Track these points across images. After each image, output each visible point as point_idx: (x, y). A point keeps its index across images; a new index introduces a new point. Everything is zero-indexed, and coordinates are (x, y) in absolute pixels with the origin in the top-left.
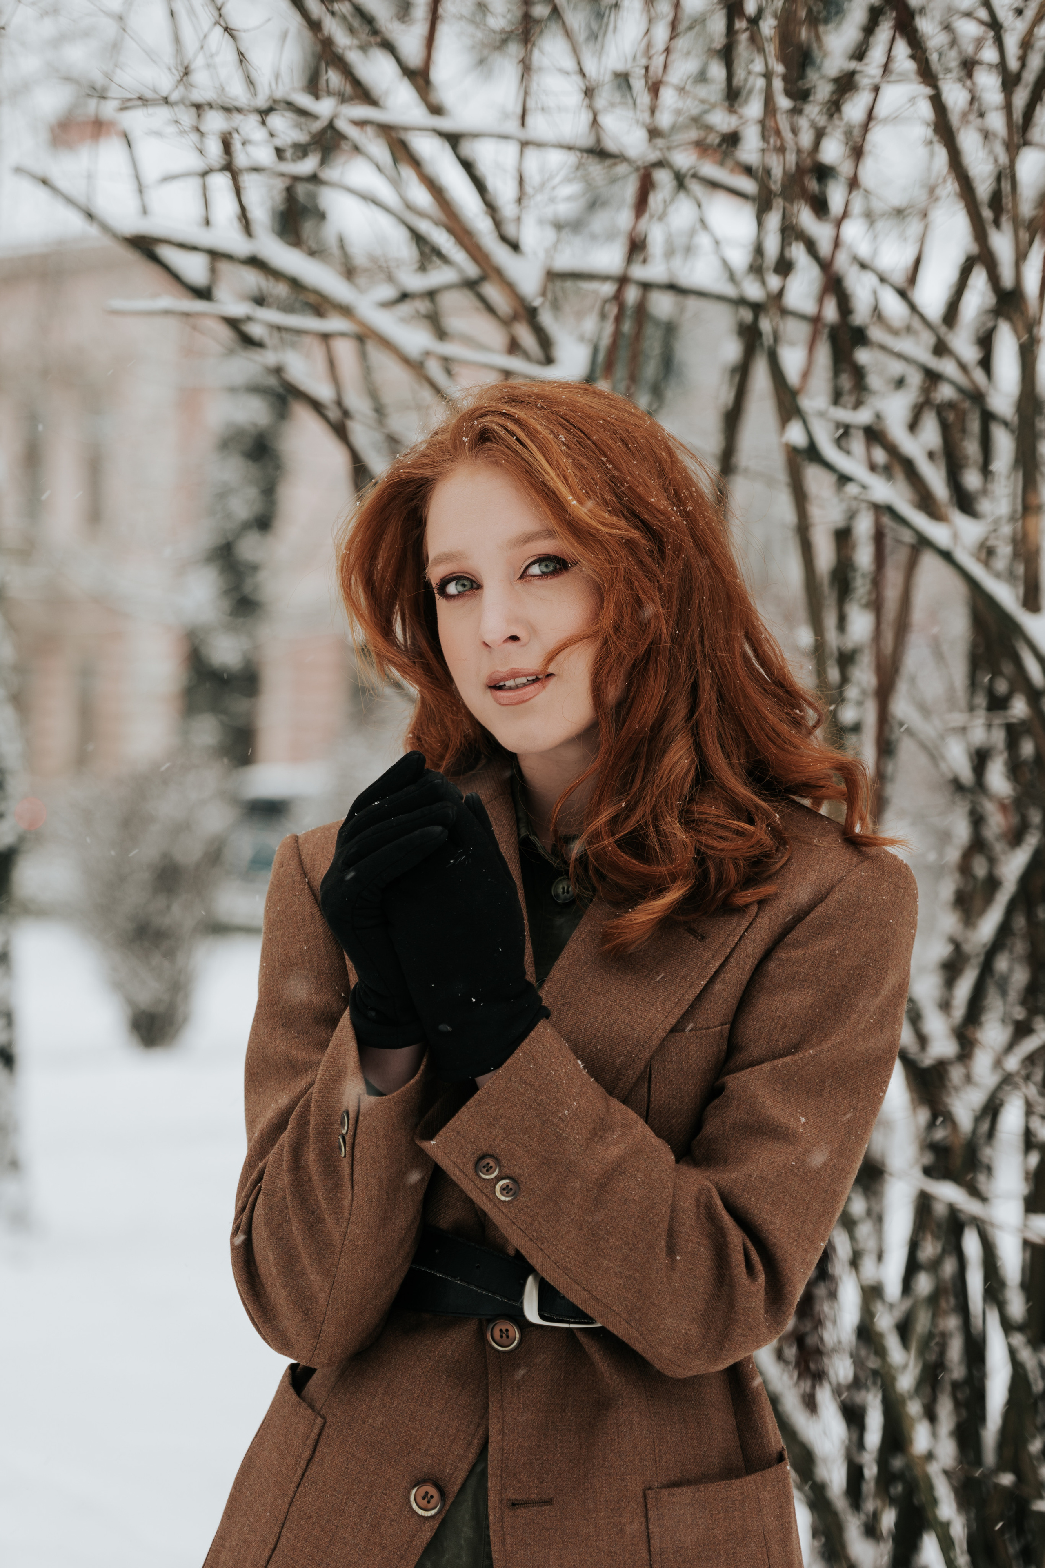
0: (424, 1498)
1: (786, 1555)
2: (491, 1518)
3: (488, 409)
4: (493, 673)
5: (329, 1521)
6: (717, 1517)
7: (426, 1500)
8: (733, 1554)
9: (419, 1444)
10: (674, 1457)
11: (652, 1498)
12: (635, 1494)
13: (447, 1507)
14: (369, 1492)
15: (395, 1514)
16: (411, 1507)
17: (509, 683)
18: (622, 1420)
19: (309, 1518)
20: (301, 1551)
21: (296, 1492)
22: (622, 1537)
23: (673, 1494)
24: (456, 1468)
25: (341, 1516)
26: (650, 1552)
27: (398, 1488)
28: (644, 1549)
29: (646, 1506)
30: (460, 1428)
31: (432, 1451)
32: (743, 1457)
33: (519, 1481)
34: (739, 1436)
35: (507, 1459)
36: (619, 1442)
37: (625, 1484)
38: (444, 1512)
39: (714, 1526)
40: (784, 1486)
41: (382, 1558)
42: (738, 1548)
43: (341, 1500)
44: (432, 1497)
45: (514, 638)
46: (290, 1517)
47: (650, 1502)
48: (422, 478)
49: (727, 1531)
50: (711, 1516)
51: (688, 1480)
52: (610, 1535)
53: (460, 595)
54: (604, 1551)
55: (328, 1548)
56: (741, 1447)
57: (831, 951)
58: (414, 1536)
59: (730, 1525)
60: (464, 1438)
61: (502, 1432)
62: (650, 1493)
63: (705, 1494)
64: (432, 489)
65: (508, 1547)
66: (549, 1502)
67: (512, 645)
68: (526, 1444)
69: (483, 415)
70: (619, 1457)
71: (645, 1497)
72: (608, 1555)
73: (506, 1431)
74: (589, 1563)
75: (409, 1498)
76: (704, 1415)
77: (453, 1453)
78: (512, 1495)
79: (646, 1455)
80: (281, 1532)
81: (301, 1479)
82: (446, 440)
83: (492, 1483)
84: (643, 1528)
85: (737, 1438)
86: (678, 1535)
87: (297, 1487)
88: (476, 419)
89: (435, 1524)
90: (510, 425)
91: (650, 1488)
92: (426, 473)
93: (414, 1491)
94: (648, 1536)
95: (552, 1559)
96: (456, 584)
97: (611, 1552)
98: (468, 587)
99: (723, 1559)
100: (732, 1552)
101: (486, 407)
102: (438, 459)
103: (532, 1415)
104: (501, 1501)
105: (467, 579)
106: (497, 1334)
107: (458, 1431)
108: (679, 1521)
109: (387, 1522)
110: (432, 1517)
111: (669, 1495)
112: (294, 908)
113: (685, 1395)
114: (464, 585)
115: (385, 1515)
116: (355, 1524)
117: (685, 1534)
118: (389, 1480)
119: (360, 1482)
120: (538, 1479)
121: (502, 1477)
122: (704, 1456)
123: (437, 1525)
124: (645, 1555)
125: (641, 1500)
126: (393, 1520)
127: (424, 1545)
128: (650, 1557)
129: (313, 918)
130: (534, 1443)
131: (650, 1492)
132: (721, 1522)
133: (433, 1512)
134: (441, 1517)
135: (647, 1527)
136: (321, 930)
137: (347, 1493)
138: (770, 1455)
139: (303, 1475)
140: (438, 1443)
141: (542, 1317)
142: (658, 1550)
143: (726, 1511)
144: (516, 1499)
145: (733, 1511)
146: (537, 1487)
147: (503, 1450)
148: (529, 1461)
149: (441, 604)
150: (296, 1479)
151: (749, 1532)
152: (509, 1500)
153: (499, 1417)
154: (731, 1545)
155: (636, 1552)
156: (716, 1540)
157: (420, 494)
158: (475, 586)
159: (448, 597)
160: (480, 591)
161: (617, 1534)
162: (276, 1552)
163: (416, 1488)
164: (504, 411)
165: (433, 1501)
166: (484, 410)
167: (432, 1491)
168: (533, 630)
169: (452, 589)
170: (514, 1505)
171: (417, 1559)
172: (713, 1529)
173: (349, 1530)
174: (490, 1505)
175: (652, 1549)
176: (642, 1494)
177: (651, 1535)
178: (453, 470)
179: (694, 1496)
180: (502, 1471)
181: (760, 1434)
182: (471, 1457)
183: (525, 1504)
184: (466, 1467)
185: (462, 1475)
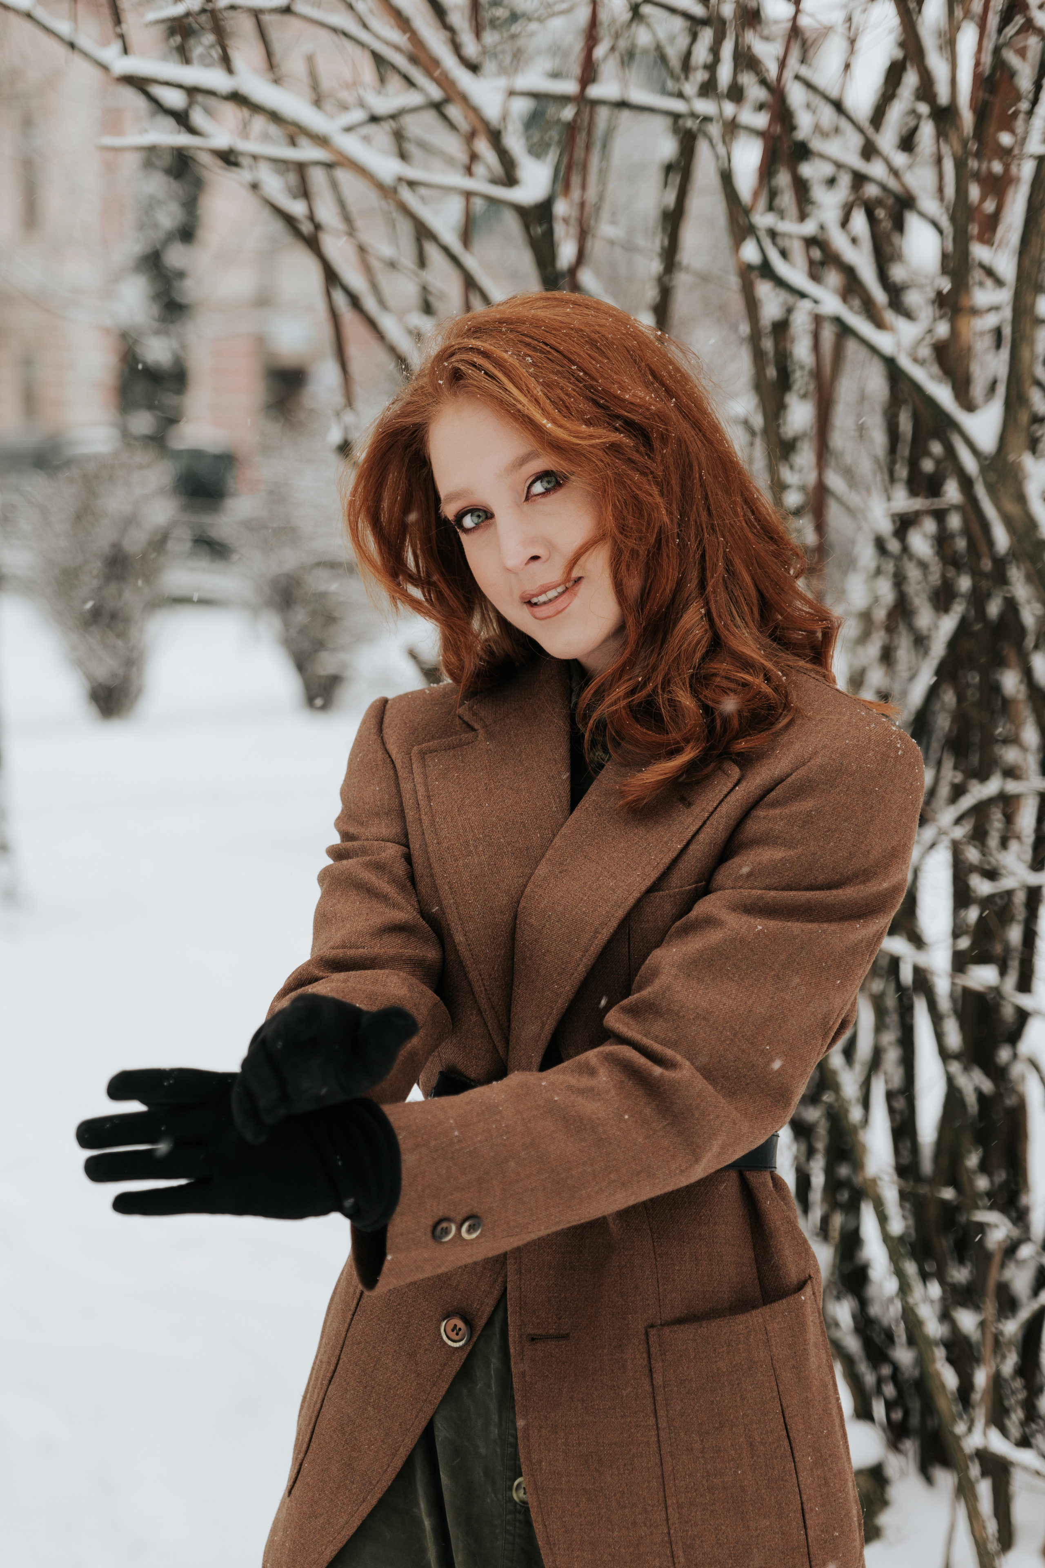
0: (453, 1330)
1: (799, 1381)
2: (512, 1351)
3: (456, 347)
4: (523, 593)
5: (374, 1347)
6: (721, 1350)
7: (455, 1332)
8: (738, 1384)
9: (450, 1280)
10: (681, 1295)
11: (653, 1335)
12: (637, 1332)
13: (475, 1339)
14: (407, 1323)
15: (429, 1344)
16: (442, 1338)
17: (542, 598)
18: (623, 1263)
19: (359, 1343)
20: (352, 1373)
21: (352, 1319)
22: (624, 1373)
23: (675, 1331)
24: (483, 1303)
25: (384, 1343)
26: (652, 1385)
27: (432, 1320)
28: (646, 1383)
29: (648, 1343)
30: (487, 1266)
31: (462, 1287)
32: (760, 1288)
33: (538, 1317)
34: (758, 1268)
35: (525, 1296)
36: (621, 1283)
37: (626, 1322)
38: (471, 1344)
39: (718, 1359)
40: (798, 1316)
41: (418, 1384)
42: (743, 1379)
43: (384, 1329)
44: (460, 1329)
45: (535, 558)
46: (347, 1342)
47: (652, 1338)
48: (415, 425)
49: (731, 1363)
50: (715, 1350)
51: (695, 1316)
52: (613, 1370)
53: (477, 526)
54: (607, 1386)
55: (372, 1372)
56: (759, 1279)
57: (807, 812)
58: (445, 1364)
59: (734, 1357)
60: (490, 1276)
61: (519, 1272)
62: (653, 1332)
63: (708, 1330)
64: (427, 432)
65: (527, 1378)
66: (566, 1337)
67: (535, 565)
68: (543, 1283)
69: (452, 355)
70: (621, 1297)
71: (647, 1334)
72: (611, 1389)
73: (523, 1271)
74: (594, 1396)
75: (439, 1330)
76: (717, 1252)
77: (480, 1289)
78: (531, 1330)
79: (648, 1295)
80: (340, 1356)
81: (356, 1308)
82: (425, 383)
83: (512, 1320)
84: (646, 1362)
85: (755, 1271)
86: (681, 1368)
87: (353, 1315)
88: (447, 359)
89: (463, 1356)
90: (479, 360)
91: (652, 1326)
92: (417, 419)
93: (444, 1324)
94: (651, 1370)
96: (471, 516)
97: (614, 1386)
98: (483, 517)
99: (727, 1389)
100: (737, 1382)
101: (453, 346)
102: (423, 404)
103: (548, 1255)
104: (521, 1336)
105: (479, 510)
107: (485, 1269)
108: (681, 1356)
109: (422, 1351)
110: (460, 1348)
111: (671, 1332)
113: (700, 1234)
114: (479, 516)
115: (420, 1344)
116: (395, 1351)
117: (688, 1368)
118: (424, 1312)
119: (400, 1313)
120: (556, 1315)
121: (521, 1314)
122: (713, 1292)
123: (465, 1356)
124: (648, 1388)
125: (643, 1337)
126: (426, 1350)
127: (454, 1373)
128: (653, 1390)
130: (551, 1282)
131: (651, 1329)
132: (725, 1355)
133: (461, 1344)
134: (469, 1348)
135: (650, 1363)
137: (389, 1322)
138: (787, 1286)
140: (467, 1279)
142: (661, 1383)
143: (729, 1345)
144: (535, 1334)
145: (737, 1345)
146: (555, 1323)
147: (521, 1289)
148: (547, 1299)
149: (464, 538)
150: (353, 1308)
151: (754, 1362)
152: (529, 1335)
153: (516, 1259)
154: (735, 1376)
155: (638, 1386)
156: (720, 1372)
157: (417, 439)
158: (489, 515)
159: (467, 531)
160: (493, 520)
161: (619, 1369)
163: (445, 1321)
164: (470, 346)
165: (460, 1334)
166: (453, 349)
167: (460, 1324)
168: (551, 547)
169: (468, 522)
170: (533, 1339)
171: (447, 1386)
172: (716, 1362)
173: (390, 1357)
174: (510, 1339)
175: (654, 1383)
176: (643, 1331)
177: (653, 1370)
178: (439, 412)
179: (697, 1332)
180: (520, 1308)
181: (777, 1266)
182: (496, 1293)
183: (547, 1337)
184: (490, 1302)
185: (487, 1310)
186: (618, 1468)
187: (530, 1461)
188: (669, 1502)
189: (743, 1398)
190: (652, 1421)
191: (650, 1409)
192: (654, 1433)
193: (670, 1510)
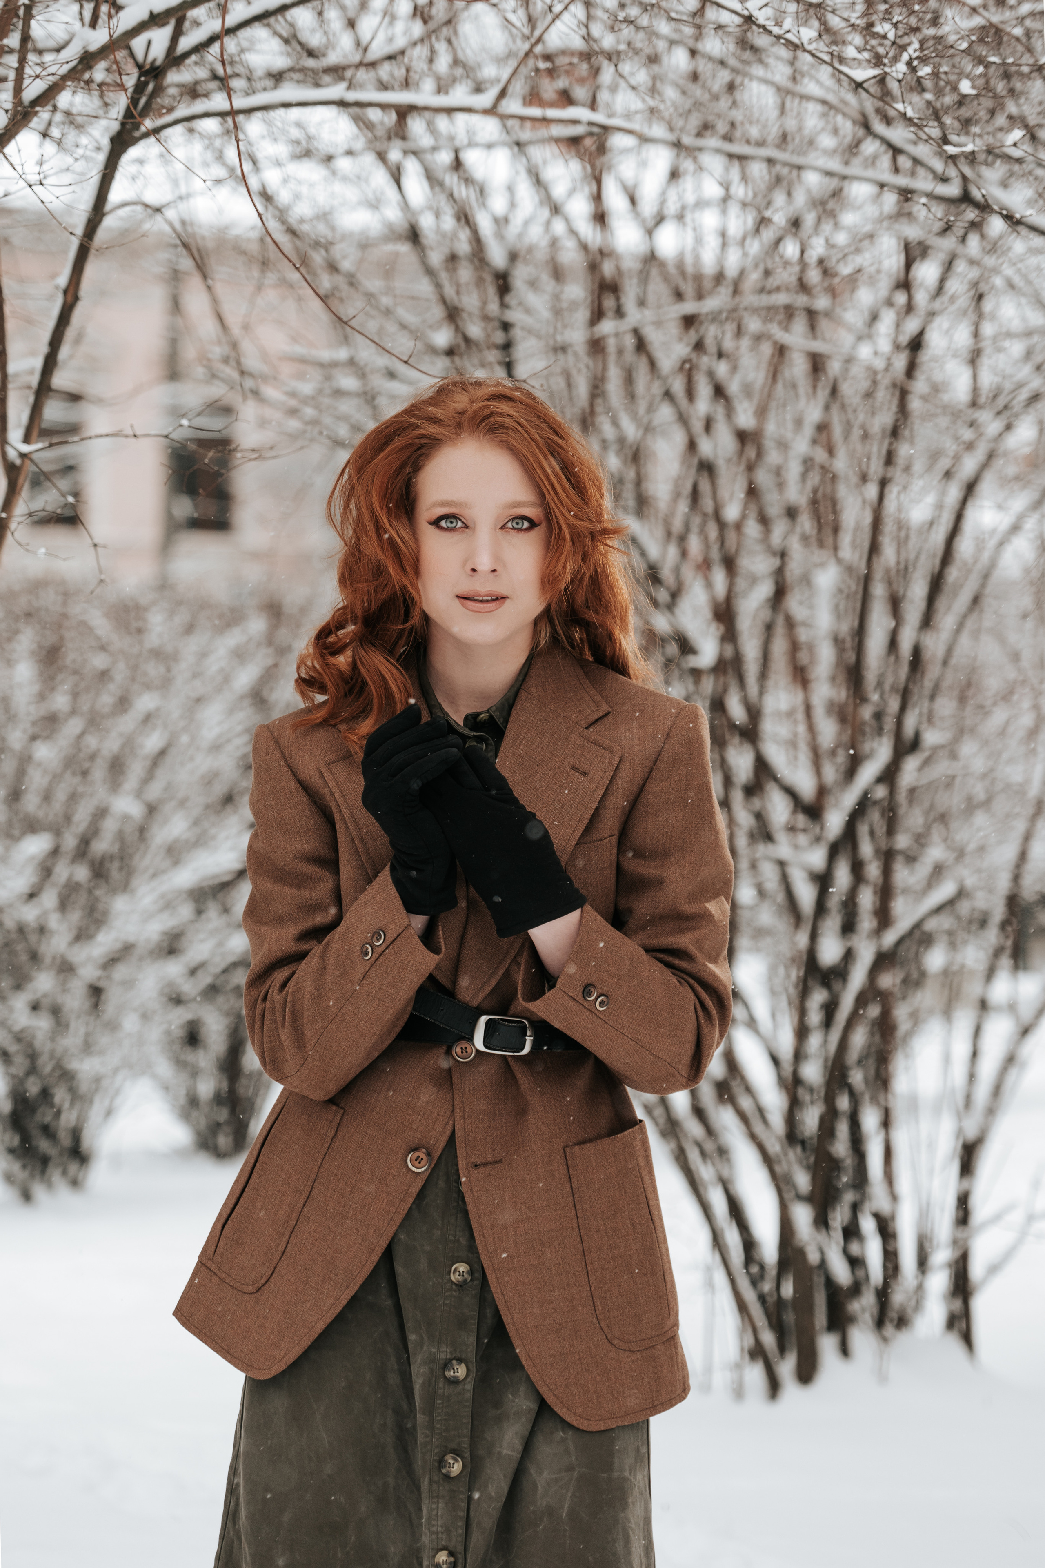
0: (416, 1160)
2: (461, 1174)
5: (350, 1177)
6: (610, 1159)
7: (418, 1161)
9: (411, 1124)
11: (569, 1152)
12: (558, 1151)
13: (433, 1165)
14: (378, 1157)
15: (397, 1171)
16: (408, 1166)
19: (336, 1175)
20: (331, 1197)
21: (323, 1159)
22: (552, 1180)
23: (583, 1149)
24: (437, 1140)
26: (572, 1187)
27: (399, 1154)
28: (568, 1185)
29: (566, 1158)
30: (440, 1113)
31: (421, 1129)
32: (618, 1121)
33: (478, 1150)
35: (470, 1134)
37: (552, 1144)
38: (430, 1169)
39: (608, 1166)
41: (388, 1201)
44: (422, 1159)
45: (494, 571)
46: (320, 1175)
47: (568, 1154)
49: (617, 1169)
50: (607, 1160)
51: (591, 1137)
52: (546, 1179)
53: (449, 529)
55: (349, 1195)
58: (410, 1185)
59: (617, 1164)
60: (441, 1123)
61: (463, 1118)
62: (568, 1150)
63: (600, 1146)
65: (475, 1193)
66: (500, 1161)
67: (491, 575)
68: (480, 1126)
70: (548, 1126)
71: (565, 1152)
73: (467, 1116)
75: (406, 1160)
77: (436, 1130)
78: (474, 1159)
80: (313, 1185)
81: (328, 1150)
83: (460, 1152)
84: (566, 1172)
86: (587, 1174)
87: (325, 1155)
89: (424, 1177)
91: (567, 1146)
93: (409, 1156)
94: (570, 1177)
95: (507, 1198)
96: (446, 521)
99: (617, 1187)
100: (621, 1181)
103: (483, 1107)
104: (467, 1164)
105: (457, 518)
106: (458, 1050)
107: (439, 1115)
108: (587, 1166)
109: (391, 1177)
110: (422, 1172)
111: (580, 1149)
112: (283, 785)
114: (451, 522)
115: (388, 1172)
116: (368, 1179)
117: (592, 1174)
118: (392, 1149)
119: (372, 1151)
120: (491, 1147)
121: (466, 1148)
123: (426, 1178)
124: (569, 1189)
125: (562, 1154)
126: (395, 1175)
127: (417, 1191)
128: (572, 1191)
129: (298, 791)
130: (486, 1125)
131: (567, 1148)
132: (612, 1163)
133: (423, 1169)
134: (428, 1172)
135: (569, 1172)
136: (305, 799)
137: (361, 1158)
139: (329, 1147)
140: (425, 1123)
141: (486, 1047)
142: (576, 1185)
143: (614, 1156)
144: (478, 1162)
145: (618, 1155)
146: (491, 1153)
147: (466, 1128)
148: (484, 1137)
150: (324, 1150)
151: (630, 1167)
152: (472, 1162)
153: (461, 1108)
154: (620, 1177)
156: (610, 1175)
159: (440, 528)
160: (468, 531)
161: (551, 1177)
162: (310, 1199)
163: (411, 1154)
165: (423, 1163)
167: (422, 1155)
168: (504, 566)
170: (476, 1166)
171: (412, 1201)
173: (363, 1183)
174: (460, 1166)
175: (573, 1185)
176: (562, 1150)
177: (572, 1177)
179: (594, 1148)
180: (466, 1143)
182: (448, 1132)
183: (484, 1164)
184: (444, 1139)
185: (441, 1146)
186: (555, 1247)
187: (488, 1251)
188: (589, 1268)
189: (625, 1192)
190: (573, 1212)
191: (571, 1205)
192: (575, 1221)
193: (590, 1273)
